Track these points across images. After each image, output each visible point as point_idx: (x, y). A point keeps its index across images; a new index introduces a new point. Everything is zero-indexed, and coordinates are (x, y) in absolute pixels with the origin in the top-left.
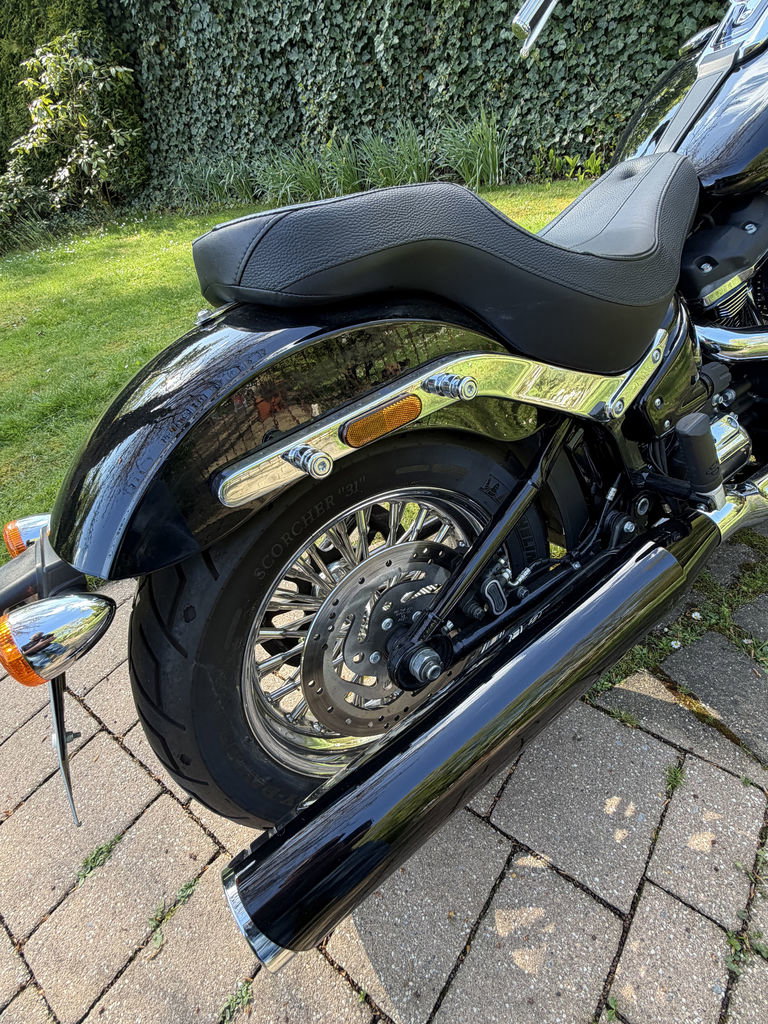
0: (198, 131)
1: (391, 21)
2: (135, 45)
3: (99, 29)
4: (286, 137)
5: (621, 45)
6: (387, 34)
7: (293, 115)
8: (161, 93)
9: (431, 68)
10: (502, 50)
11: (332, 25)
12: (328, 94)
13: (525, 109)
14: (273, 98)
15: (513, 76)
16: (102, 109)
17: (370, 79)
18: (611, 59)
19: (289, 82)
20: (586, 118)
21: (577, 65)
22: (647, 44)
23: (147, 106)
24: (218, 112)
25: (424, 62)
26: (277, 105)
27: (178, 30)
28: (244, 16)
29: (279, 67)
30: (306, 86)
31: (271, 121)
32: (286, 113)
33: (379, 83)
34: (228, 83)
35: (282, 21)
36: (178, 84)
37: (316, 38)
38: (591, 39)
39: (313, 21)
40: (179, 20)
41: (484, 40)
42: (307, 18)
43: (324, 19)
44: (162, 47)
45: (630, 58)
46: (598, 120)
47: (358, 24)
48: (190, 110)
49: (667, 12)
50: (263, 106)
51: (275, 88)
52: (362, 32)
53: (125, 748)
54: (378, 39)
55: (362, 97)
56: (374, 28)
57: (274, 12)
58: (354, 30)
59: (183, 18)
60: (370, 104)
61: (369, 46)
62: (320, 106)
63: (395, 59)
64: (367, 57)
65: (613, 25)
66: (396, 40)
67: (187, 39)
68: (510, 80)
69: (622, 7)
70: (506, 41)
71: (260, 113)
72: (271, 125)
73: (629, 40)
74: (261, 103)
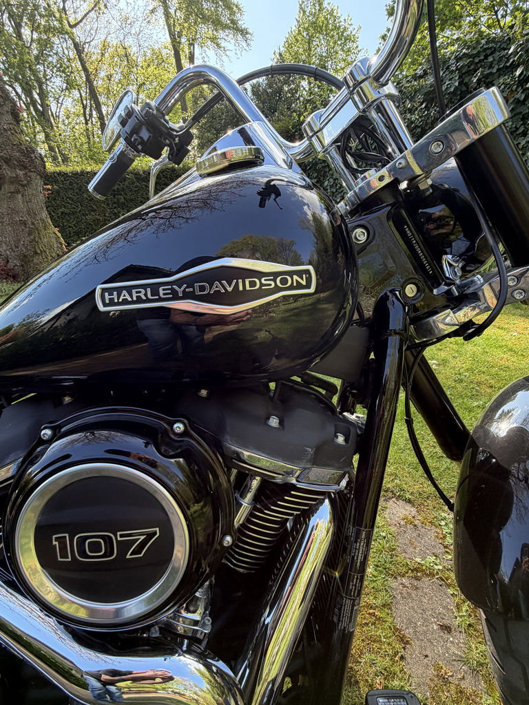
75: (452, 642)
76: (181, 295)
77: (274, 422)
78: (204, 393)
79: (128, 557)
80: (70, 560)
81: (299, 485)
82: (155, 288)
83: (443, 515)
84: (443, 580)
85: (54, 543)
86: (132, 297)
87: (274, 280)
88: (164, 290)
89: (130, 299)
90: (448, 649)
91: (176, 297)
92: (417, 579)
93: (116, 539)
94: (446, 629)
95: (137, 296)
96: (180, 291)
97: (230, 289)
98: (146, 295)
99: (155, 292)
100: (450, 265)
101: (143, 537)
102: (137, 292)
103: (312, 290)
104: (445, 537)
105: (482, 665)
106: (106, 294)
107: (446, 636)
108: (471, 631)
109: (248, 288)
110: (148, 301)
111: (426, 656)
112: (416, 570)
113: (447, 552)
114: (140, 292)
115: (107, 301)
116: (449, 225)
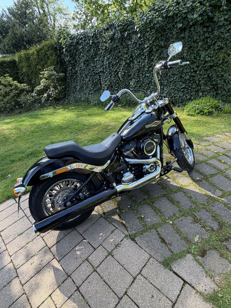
0: (78, 87)
1: (123, 69)
2: (66, 68)
3: (59, 65)
4: (98, 90)
5: (172, 80)
6: (121, 72)
7: (100, 86)
8: (71, 79)
9: (131, 80)
10: (147, 78)
11: (110, 69)
12: (108, 83)
13: (151, 90)
14: (96, 82)
15: (149, 83)
16: (57, 81)
17: (117, 80)
18: (171, 82)
19: (99, 79)
20: (165, 94)
21: (163, 82)
22: (178, 80)
23: (67, 81)
24: (83, 84)
25: (130, 78)
26: (96, 83)
27: (76, 66)
28: (91, 65)
29: (97, 76)
30: (103, 81)
31: (95, 87)
32: (98, 85)
33: (119, 81)
34: (86, 78)
35: (99, 67)
36: (75, 77)
37: (106, 71)
38: (166, 77)
39: (106, 68)
40: (77, 65)
41: (143, 75)
42: (104, 67)
43: (108, 68)
44: (72, 69)
45: (175, 82)
46: (167, 95)
47: (116, 69)
48: (77, 83)
49: (183, 74)
50: (93, 84)
51: (96, 80)
52: (116, 71)
53: (28, 219)
54: (119, 73)
55: (115, 84)
56: (119, 70)
57: (97, 65)
58: (115, 70)
59: (77, 64)
60: (117, 86)
61: (118, 74)
62: (106, 85)
63: (123, 77)
64: (117, 76)
65: (171, 75)
66: (123, 74)
67: (78, 68)
68: (148, 84)
69: (173, 72)
70: (147, 76)
71: (92, 85)
72: (94, 88)
73: (174, 79)
74: (93, 83)
77: (155, 136)
79: (152, 149)
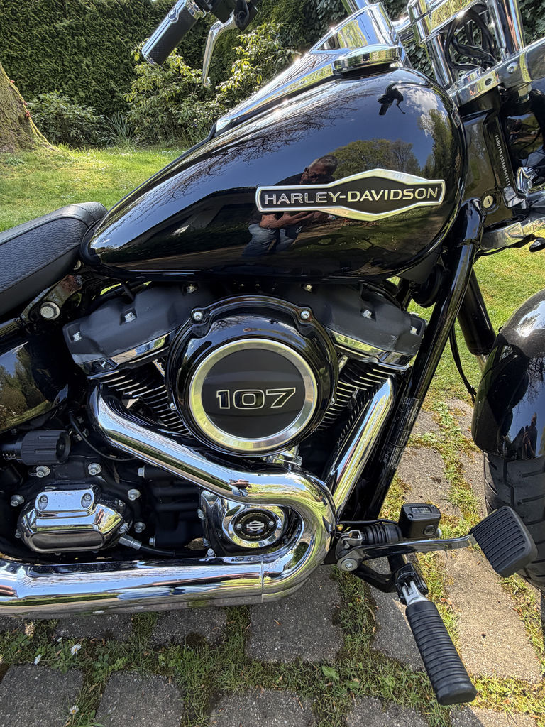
75: (441, 489)
76: (334, 201)
77: (367, 314)
78: (309, 287)
79: (272, 407)
80: (229, 408)
81: (380, 365)
82: (312, 194)
83: (441, 402)
84: (437, 449)
85: (218, 396)
86: (290, 200)
87: (414, 192)
88: (320, 195)
89: (288, 202)
90: (437, 493)
91: (330, 202)
92: (417, 448)
93: (265, 394)
94: (438, 480)
95: (295, 200)
96: (334, 198)
97: (377, 198)
98: (303, 199)
99: (312, 197)
100: (524, 177)
101: (284, 394)
102: (295, 196)
103: (440, 202)
104: (441, 419)
105: (461, 502)
106: (266, 195)
107: (437, 485)
108: (456, 482)
109: (392, 198)
110: (305, 205)
111: (421, 497)
112: (417, 442)
113: (442, 430)
114: (298, 196)
115: (266, 203)
116: (530, 135)
